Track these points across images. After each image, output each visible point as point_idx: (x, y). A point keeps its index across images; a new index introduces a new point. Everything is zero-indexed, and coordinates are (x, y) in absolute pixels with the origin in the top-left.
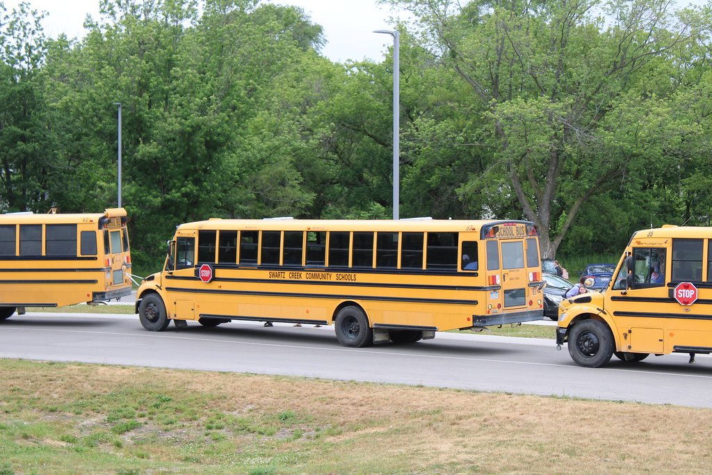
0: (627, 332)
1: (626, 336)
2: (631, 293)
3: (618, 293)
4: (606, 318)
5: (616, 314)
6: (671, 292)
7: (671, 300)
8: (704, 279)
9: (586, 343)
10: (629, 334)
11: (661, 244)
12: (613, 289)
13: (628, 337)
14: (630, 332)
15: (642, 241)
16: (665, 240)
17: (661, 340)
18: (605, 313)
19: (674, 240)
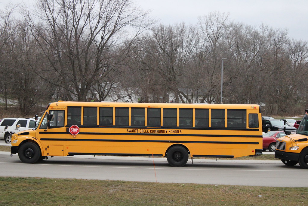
0: (47, 147)
1: (46, 149)
2: (49, 130)
3: (42, 130)
4: (37, 141)
5: (42, 139)
6: (67, 130)
7: (67, 133)
8: (82, 124)
9: (28, 153)
10: (48, 148)
11: (62, 109)
12: (40, 129)
13: (47, 150)
14: (48, 147)
15: (53, 107)
16: (64, 107)
17: (62, 150)
18: (36, 139)
19: (68, 107)
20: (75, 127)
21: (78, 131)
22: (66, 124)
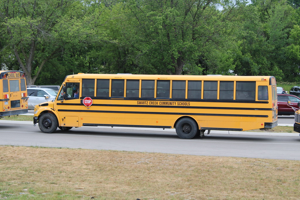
0: (64, 118)
1: (63, 120)
2: (65, 101)
3: (60, 102)
4: (55, 112)
5: (59, 110)
6: (82, 101)
7: (82, 104)
8: (95, 96)
9: (46, 123)
10: (64, 119)
11: (77, 81)
12: (57, 100)
13: (64, 120)
14: (65, 118)
15: (69, 80)
16: (79, 79)
17: (77, 121)
18: (54, 110)
19: (83, 79)
20: (88, 99)
21: (91, 103)
22: (80, 96)
